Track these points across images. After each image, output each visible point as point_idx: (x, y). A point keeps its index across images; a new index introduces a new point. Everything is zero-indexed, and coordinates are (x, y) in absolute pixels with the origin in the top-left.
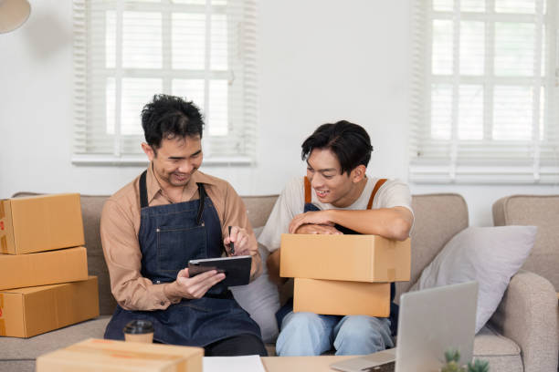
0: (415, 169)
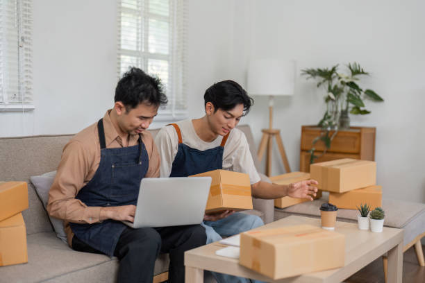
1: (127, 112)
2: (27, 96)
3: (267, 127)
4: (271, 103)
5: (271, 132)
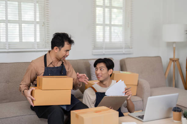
0: (94, 51)
1: (60, 50)
3: (172, 57)
4: (174, 46)
5: (173, 60)
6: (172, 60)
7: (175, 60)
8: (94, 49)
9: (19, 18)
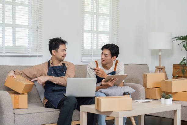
0: (83, 58)
2: (40, 50)
4: (160, 54)
5: (160, 68)
6: (158, 68)
7: (161, 68)
8: (82, 56)
9: (13, 22)
